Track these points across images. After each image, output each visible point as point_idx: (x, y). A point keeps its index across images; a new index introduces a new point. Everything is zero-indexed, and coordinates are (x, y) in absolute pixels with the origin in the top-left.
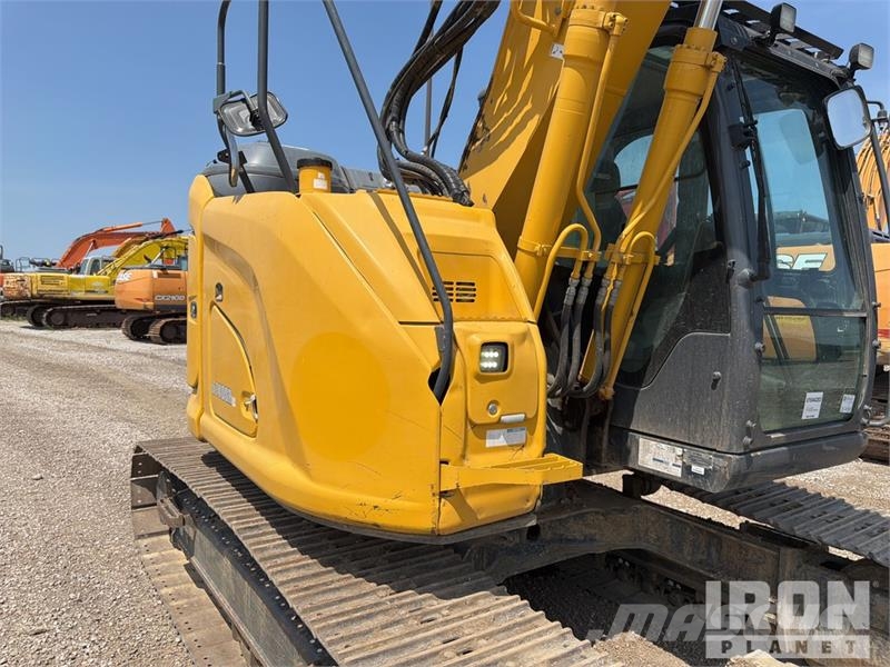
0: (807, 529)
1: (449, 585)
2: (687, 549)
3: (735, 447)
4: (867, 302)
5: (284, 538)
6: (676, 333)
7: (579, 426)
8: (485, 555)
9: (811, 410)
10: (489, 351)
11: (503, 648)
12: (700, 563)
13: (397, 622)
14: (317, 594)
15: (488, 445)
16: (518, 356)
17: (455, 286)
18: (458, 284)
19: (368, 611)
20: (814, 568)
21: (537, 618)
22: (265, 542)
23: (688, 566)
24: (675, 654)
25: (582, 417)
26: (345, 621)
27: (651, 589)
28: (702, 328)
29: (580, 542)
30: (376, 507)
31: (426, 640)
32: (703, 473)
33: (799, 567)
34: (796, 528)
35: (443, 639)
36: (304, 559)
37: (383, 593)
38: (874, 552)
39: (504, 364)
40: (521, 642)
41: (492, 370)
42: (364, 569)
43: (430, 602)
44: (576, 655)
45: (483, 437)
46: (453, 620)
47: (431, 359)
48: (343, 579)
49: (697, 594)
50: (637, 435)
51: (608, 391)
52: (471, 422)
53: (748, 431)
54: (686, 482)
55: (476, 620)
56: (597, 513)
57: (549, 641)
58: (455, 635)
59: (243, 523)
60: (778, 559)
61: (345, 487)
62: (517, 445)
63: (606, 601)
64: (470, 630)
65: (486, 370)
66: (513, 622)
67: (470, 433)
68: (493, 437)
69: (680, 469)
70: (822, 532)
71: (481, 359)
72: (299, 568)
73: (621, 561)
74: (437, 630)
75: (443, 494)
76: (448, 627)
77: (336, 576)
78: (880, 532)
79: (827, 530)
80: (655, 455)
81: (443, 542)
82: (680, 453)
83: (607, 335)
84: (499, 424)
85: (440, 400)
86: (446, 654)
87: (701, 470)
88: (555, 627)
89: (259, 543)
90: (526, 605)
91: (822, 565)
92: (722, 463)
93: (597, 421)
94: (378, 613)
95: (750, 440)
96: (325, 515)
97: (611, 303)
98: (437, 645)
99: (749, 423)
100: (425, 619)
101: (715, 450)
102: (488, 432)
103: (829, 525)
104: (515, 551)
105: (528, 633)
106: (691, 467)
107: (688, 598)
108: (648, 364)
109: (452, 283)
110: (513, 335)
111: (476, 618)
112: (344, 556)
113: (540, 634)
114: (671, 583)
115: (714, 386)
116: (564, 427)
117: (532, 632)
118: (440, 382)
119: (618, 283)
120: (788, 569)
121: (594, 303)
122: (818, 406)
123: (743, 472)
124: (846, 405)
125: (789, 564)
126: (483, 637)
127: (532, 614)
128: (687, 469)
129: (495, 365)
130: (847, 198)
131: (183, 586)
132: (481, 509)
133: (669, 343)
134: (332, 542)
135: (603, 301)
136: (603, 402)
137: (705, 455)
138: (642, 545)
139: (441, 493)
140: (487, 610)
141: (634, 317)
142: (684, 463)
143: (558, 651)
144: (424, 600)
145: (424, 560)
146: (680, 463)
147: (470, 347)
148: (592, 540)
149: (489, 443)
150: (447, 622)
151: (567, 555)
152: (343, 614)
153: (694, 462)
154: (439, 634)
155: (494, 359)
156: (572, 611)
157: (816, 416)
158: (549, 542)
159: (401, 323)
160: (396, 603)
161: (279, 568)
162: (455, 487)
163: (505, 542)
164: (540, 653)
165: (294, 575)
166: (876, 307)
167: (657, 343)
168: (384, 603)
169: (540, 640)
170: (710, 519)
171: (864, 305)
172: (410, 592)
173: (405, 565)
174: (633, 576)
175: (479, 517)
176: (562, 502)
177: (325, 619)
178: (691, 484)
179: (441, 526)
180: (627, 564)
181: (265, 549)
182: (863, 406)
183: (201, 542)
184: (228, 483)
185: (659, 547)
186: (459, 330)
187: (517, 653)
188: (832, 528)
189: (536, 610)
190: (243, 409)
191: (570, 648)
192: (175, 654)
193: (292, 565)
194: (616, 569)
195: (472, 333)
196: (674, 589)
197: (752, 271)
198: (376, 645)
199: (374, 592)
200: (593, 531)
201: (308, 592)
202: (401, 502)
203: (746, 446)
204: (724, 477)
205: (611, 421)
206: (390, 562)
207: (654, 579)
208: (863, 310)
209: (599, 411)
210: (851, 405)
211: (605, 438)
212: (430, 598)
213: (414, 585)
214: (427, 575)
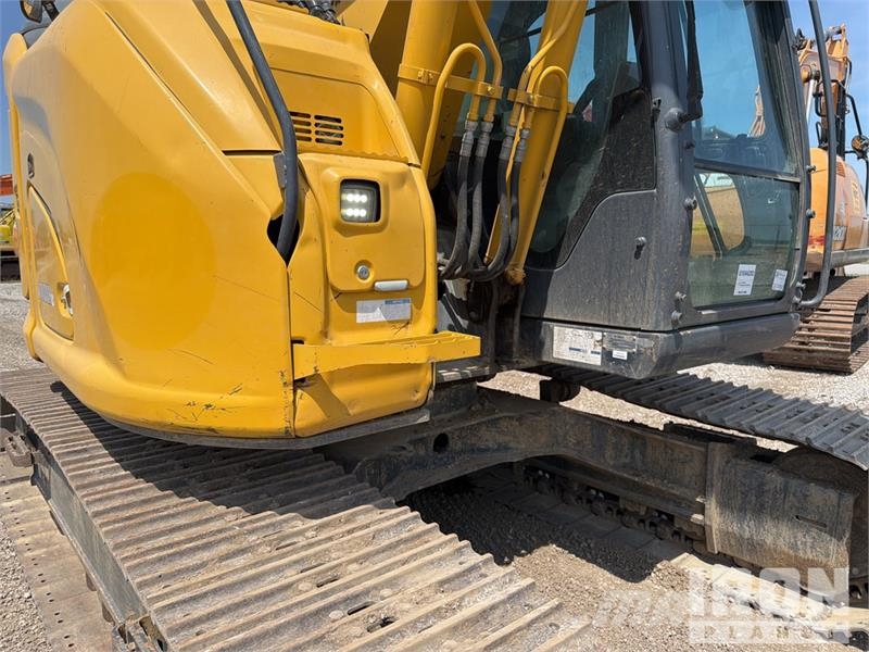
0: (737, 420)
1: (321, 502)
2: (609, 453)
3: (662, 324)
4: (800, 166)
5: (117, 461)
6: (594, 198)
7: (486, 316)
8: (384, 470)
9: (743, 284)
10: (353, 193)
11: (379, 572)
12: (624, 467)
13: (243, 551)
14: (144, 523)
15: (359, 320)
16: (394, 202)
17: (312, 120)
18: (317, 117)
19: (205, 541)
20: (743, 462)
21: (429, 531)
22: (89, 467)
23: (611, 470)
24: (600, 565)
25: (489, 305)
26: (169, 555)
27: (573, 499)
28: (624, 188)
29: (494, 451)
30: (208, 406)
31: (277, 570)
32: (625, 358)
33: (727, 462)
34: (726, 419)
35: (302, 568)
36: (136, 484)
37: (231, 518)
38: (811, 437)
39: (376, 211)
40: (404, 562)
41: (359, 220)
42: (213, 490)
43: (294, 523)
44: (475, 574)
45: (354, 310)
46: (319, 543)
47: (270, 201)
48: (182, 504)
49: (621, 501)
50: (551, 324)
51: (518, 273)
52: (334, 290)
53: (677, 304)
54: (607, 370)
55: (349, 541)
56: (511, 418)
57: (441, 559)
58: (319, 561)
59: (67, 447)
60: (706, 456)
61: (167, 383)
62: (398, 321)
63: (525, 515)
64: (340, 553)
65: (352, 219)
66: (397, 539)
67: (334, 304)
68: (366, 310)
69: (599, 356)
70: (753, 421)
71: (342, 204)
72: (127, 494)
73: (540, 472)
74: (295, 557)
75: (299, 384)
76: (311, 551)
77: (176, 500)
78: (813, 418)
79: (759, 419)
80: (573, 345)
81: (304, 445)
82: (600, 338)
83: (514, 200)
84: (372, 293)
85: (287, 257)
86: (300, 588)
87: (622, 355)
88: (450, 541)
89: (82, 468)
90: (416, 517)
91: (752, 458)
92: (647, 343)
93: (506, 311)
94: (220, 542)
95: (679, 315)
96: (147, 422)
97: (519, 159)
98: (291, 575)
99: (678, 294)
100: (283, 544)
101: (639, 330)
102: (359, 303)
103: (760, 414)
104: (420, 464)
105: (414, 551)
106: (611, 353)
107: (611, 506)
108: (562, 238)
109: (308, 116)
110: (386, 174)
111: (350, 537)
112: (191, 478)
113: (429, 551)
114: (594, 492)
115: (637, 255)
116: (470, 319)
117: (420, 548)
118: (284, 233)
119: (526, 132)
120: (717, 465)
121: (498, 159)
122: (750, 280)
123: (672, 353)
124: (779, 283)
125: (718, 459)
126: (355, 560)
127: (423, 526)
128: (607, 355)
129: (363, 213)
130: (779, 48)
131: (43, 534)
132: (353, 402)
133: (586, 212)
134: (181, 461)
135: (510, 155)
136: (513, 287)
137: (628, 337)
138: (560, 451)
139: (295, 382)
140: (367, 526)
141: (546, 180)
142: (604, 348)
143: (452, 569)
144: (285, 521)
145: (294, 476)
146: (599, 349)
147: (326, 185)
148: (507, 448)
149: (361, 318)
150: (311, 545)
151: (478, 465)
152: (170, 546)
153: (616, 346)
154: (296, 562)
155: (360, 205)
156: (490, 529)
157: (749, 293)
158: (460, 453)
159: (226, 153)
160: (248, 527)
161: (98, 496)
162: (312, 372)
163: (403, 452)
164: (428, 575)
165: (117, 503)
166: (810, 171)
167: (572, 214)
168: (230, 529)
169: (428, 558)
170: (632, 421)
171: (797, 170)
172: (269, 513)
173: (269, 482)
174: (553, 488)
175: (351, 412)
176: (473, 408)
177: (144, 554)
178: (612, 372)
179: (298, 424)
180: (547, 475)
181: (88, 474)
182: (795, 283)
183: (55, 481)
184: (68, 406)
185: (579, 452)
186: (309, 162)
187: (396, 578)
188: (763, 416)
189: (428, 523)
190: (61, 306)
191: (466, 566)
192: (21, 612)
193: (117, 492)
194: (535, 481)
195: (328, 166)
196: (597, 497)
197: (681, 110)
198: (208, 582)
199: (221, 516)
200: (507, 439)
201: (127, 523)
202: (242, 397)
203: (675, 322)
204: (651, 358)
205: (522, 311)
206: (250, 480)
207: (576, 488)
208: (796, 175)
209: (508, 298)
210: (783, 283)
211: (517, 330)
212: (293, 518)
213: (277, 505)
214: (294, 492)
